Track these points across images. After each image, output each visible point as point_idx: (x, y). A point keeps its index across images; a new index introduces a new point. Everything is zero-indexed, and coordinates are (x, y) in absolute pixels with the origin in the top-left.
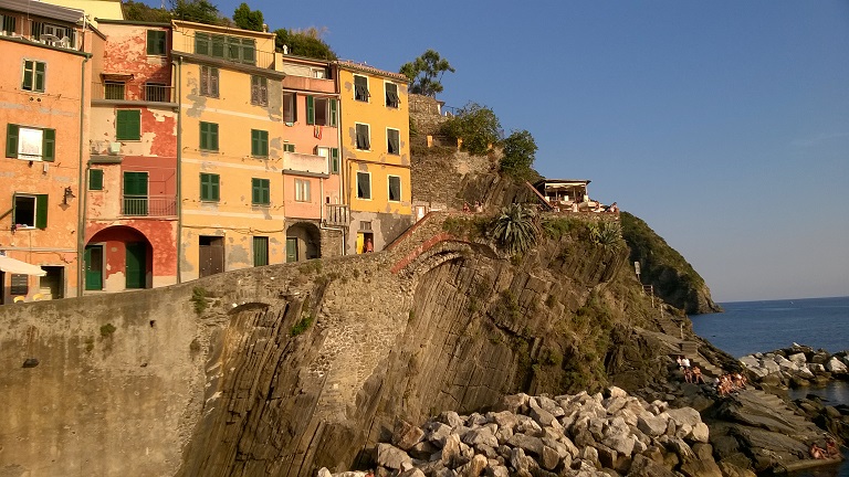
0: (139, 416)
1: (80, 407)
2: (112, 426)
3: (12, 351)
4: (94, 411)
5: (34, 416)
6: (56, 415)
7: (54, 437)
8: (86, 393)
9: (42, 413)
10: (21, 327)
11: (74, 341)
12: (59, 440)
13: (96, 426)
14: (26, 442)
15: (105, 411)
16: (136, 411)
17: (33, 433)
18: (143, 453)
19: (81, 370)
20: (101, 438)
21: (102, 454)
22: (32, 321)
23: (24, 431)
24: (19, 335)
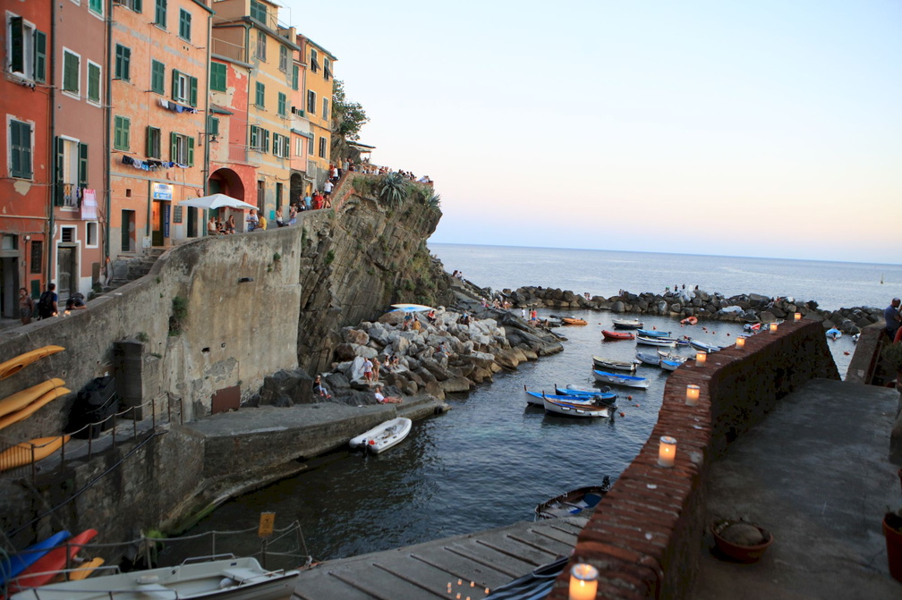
0: (286, 321)
1: (261, 315)
2: (275, 328)
3: (234, 271)
4: (267, 317)
5: (240, 321)
6: (250, 320)
7: (249, 336)
8: (264, 304)
9: (244, 319)
10: (240, 253)
11: (263, 265)
12: (251, 339)
13: (267, 329)
14: (236, 341)
15: (271, 317)
16: (285, 317)
17: (239, 333)
18: (286, 348)
19: (262, 287)
20: (269, 337)
21: (269, 349)
22: (246, 248)
23: (235, 334)
24: (238, 259)
